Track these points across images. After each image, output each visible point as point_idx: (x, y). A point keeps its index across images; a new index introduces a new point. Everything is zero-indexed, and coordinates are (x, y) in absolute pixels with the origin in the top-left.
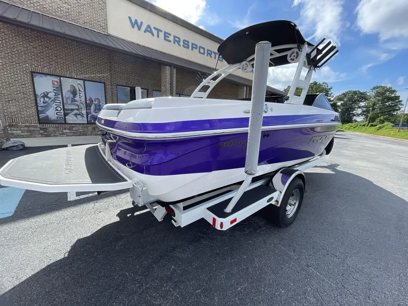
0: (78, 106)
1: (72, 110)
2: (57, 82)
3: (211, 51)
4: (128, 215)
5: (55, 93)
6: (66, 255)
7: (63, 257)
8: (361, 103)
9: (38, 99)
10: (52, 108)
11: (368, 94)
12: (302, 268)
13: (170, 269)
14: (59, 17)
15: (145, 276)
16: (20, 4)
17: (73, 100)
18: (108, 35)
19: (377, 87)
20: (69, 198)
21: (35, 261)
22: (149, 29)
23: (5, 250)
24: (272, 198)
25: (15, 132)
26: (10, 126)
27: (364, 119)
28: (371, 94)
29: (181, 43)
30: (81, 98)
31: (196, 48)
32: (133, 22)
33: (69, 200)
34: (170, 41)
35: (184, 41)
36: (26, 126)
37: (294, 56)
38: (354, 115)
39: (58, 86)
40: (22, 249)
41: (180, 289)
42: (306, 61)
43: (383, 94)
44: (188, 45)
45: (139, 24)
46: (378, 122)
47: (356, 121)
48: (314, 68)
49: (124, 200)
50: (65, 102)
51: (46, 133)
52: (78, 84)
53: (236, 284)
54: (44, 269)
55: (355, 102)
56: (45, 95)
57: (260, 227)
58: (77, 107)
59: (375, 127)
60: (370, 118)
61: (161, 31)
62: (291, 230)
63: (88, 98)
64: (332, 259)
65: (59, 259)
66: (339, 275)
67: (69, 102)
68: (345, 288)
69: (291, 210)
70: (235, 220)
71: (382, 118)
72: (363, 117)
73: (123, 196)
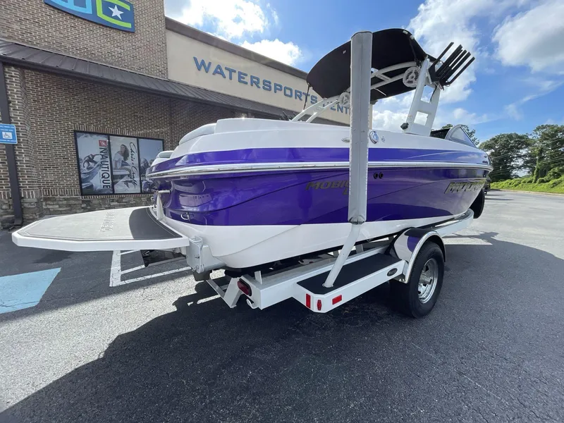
0: (130, 171)
1: (122, 177)
2: (105, 142)
3: (300, 93)
4: (189, 304)
5: (102, 156)
6: (102, 356)
7: (96, 358)
8: (521, 151)
9: (81, 164)
10: (98, 175)
11: (530, 137)
12: (451, 376)
13: (246, 376)
14: (110, 64)
15: (209, 384)
16: (65, 51)
17: (124, 164)
18: (169, 81)
19: (543, 127)
20: (111, 283)
21: (59, 362)
22: (219, 70)
23: (23, 349)
24: (394, 270)
25: (51, 207)
26: (46, 199)
27: (529, 172)
28: (534, 136)
29: (261, 85)
30: (133, 161)
31: (281, 90)
32: (199, 63)
33: (110, 285)
34: (246, 83)
35: (264, 81)
36: (65, 199)
37: (413, 77)
38: (513, 168)
39: (107, 148)
40: (44, 347)
41: (260, 403)
42: (429, 76)
43: (554, 135)
44: (270, 87)
45: (207, 65)
46: (551, 176)
47: (517, 177)
48: (442, 86)
49: (185, 285)
50: (114, 166)
51: (89, 207)
52: (130, 143)
53: (347, 398)
54: (70, 373)
55: (511, 149)
56: (90, 159)
57: (380, 318)
58: (128, 173)
59: (547, 183)
60: (537, 171)
61: (235, 71)
62: (430, 321)
63: (142, 160)
64: (500, 364)
65: (91, 361)
66: (512, 387)
67: (119, 166)
68: (525, 406)
69: (426, 292)
70: (339, 299)
71: (556, 170)
72: (528, 169)
73: (184, 280)
